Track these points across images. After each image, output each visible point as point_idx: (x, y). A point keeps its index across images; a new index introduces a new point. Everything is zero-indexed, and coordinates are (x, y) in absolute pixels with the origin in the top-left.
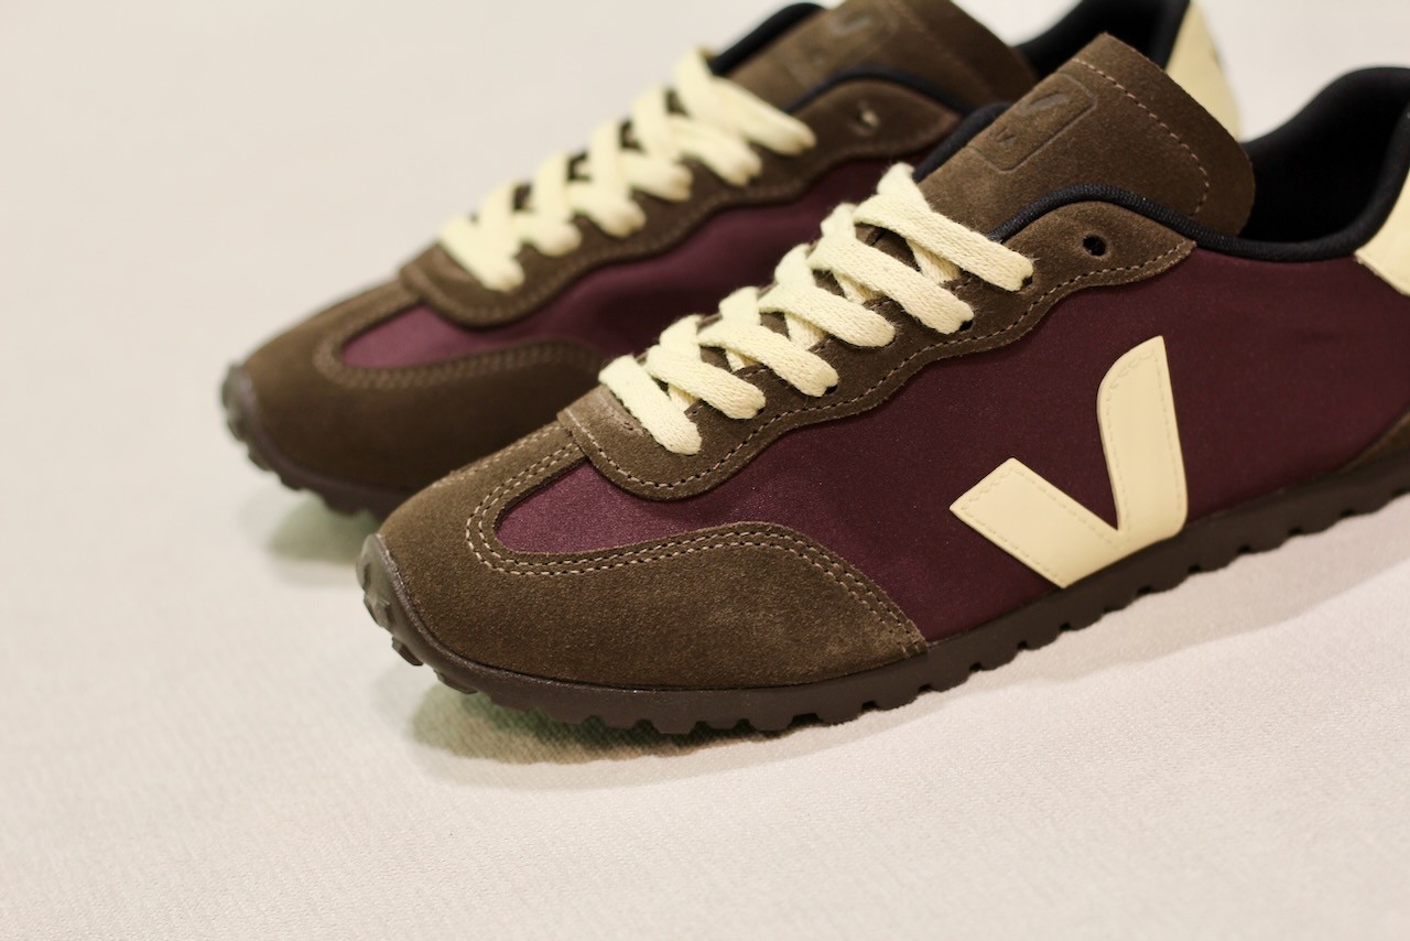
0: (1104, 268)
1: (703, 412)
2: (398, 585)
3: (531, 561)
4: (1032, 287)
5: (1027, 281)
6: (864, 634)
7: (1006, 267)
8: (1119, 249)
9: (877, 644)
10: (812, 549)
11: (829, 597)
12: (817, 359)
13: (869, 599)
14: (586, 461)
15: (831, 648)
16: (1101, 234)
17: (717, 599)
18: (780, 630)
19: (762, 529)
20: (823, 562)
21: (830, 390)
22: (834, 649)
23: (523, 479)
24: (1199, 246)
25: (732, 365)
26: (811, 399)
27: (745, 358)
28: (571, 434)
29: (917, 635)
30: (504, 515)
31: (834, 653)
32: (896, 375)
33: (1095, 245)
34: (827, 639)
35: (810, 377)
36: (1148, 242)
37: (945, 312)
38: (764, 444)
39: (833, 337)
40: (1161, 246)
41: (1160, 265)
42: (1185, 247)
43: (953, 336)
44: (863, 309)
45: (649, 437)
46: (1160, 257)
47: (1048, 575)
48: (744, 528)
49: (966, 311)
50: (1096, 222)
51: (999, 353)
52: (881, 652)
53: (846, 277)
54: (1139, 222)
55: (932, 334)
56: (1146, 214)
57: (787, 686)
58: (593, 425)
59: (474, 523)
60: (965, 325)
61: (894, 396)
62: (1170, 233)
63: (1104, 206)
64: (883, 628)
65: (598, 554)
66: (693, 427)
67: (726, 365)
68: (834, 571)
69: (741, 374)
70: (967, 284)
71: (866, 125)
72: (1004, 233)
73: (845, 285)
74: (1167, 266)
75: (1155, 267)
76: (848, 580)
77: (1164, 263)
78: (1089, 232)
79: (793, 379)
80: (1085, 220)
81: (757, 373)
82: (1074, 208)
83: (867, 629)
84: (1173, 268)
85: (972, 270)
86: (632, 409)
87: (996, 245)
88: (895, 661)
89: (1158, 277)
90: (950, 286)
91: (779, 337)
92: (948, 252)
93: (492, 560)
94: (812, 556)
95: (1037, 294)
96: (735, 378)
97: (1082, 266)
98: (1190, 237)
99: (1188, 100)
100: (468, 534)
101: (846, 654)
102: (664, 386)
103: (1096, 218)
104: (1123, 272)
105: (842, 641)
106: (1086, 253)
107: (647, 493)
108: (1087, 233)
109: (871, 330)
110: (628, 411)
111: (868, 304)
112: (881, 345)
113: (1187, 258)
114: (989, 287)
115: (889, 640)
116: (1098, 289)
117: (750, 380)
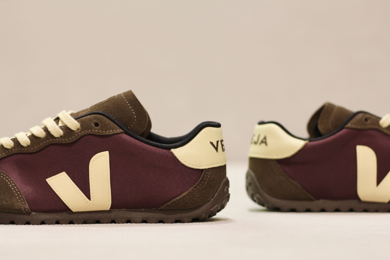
0: (96, 130)
5: (78, 129)
6: (13, 201)
9: (16, 205)
10: (9, 179)
11: (8, 190)
12: (27, 138)
13: (18, 194)
15: (4, 202)
16: (98, 122)
21: (28, 146)
24: (124, 132)
26: (23, 147)
29: (27, 207)
31: (4, 203)
32: (42, 145)
33: (96, 124)
34: (3, 199)
35: (23, 141)
36: (109, 127)
37: (57, 132)
39: (33, 134)
40: (112, 129)
41: (110, 132)
43: (57, 138)
46: (111, 131)
47: (70, 207)
49: (62, 133)
50: (98, 119)
51: (66, 144)
52: (17, 208)
55: (53, 136)
56: (112, 121)
60: (61, 136)
61: (41, 150)
63: (102, 116)
64: (19, 201)
68: (12, 185)
70: (64, 127)
74: (112, 133)
75: (109, 133)
76: (14, 188)
79: (20, 141)
80: (95, 118)
81: (15, 139)
82: (95, 115)
83: (14, 200)
84: (114, 135)
88: (21, 212)
89: (108, 135)
90: (61, 127)
94: (9, 181)
97: (91, 128)
98: (123, 130)
101: (7, 205)
103: (98, 118)
104: (100, 132)
105: (7, 201)
108: (95, 121)
109: (40, 133)
112: (41, 137)
114: (68, 128)
115: (19, 205)
116: (93, 134)
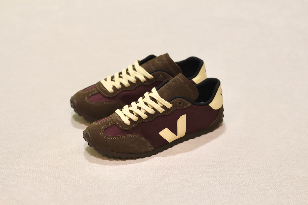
1: (130, 120)
2: (91, 138)
3: (108, 136)
4: (172, 108)
5: (171, 107)
6: (147, 148)
7: (169, 105)
8: (182, 104)
11: (144, 144)
12: (145, 115)
13: (148, 144)
14: (115, 124)
16: (181, 102)
17: (131, 143)
18: (138, 147)
19: (137, 135)
20: (143, 139)
21: (146, 118)
22: (144, 150)
23: (107, 126)
24: (192, 104)
25: (134, 114)
26: (144, 119)
27: (136, 113)
28: (113, 120)
29: (153, 149)
30: (105, 130)
32: (154, 117)
33: (180, 103)
35: (144, 117)
37: (161, 110)
38: (138, 124)
39: (147, 112)
40: (187, 104)
42: (190, 104)
44: (151, 109)
45: (123, 122)
47: (168, 141)
48: (135, 135)
49: (164, 110)
51: (167, 115)
53: (149, 104)
54: (185, 101)
55: (160, 113)
56: (186, 100)
57: (137, 154)
58: (116, 119)
59: (101, 131)
60: (163, 112)
61: (154, 120)
62: (189, 102)
63: (182, 99)
64: (150, 147)
65: (117, 136)
66: (129, 121)
67: (133, 114)
68: (145, 140)
69: (136, 115)
70: (164, 107)
71: (161, 77)
72: (169, 101)
73: (149, 105)
74: (188, 107)
76: (146, 142)
77: (188, 106)
78: (179, 102)
79: (142, 117)
81: (137, 115)
82: (178, 99)
84: (189, 107)
85: (165, 105)
86: (121, 118)
87: (168, 103)
88: (150, 151)
89: (187, 108)
90: (162, 107)
91: (140, 111)
92: (162, 103)
93: (103, 136)
95: (172, 109)
96: (135, 116)
97: (178, 106)
98: (191, 103)
100: (100, 132)
102: (125, 115)
103: (180, 100)
104: (183, 107)
106: (179, 104)
107: (123, 129)
109: (151, 111)
110: (120, 118)
111: (152, 108)
112: (153, 113)
113: (190, 106)
114: (167, 108)
115: (150, 149)
116: (179, 109)
117: (137, 116)
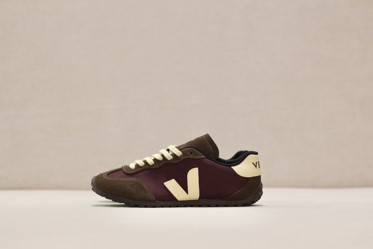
0: (191, 156)
1: (137, 165)
5: (181, 155)
8: (194, 154)
12: (153, 161)
13: (149, 191)
14: (121, 169)
16: (192, 152)
17: (129, 185)
18: (135, 191)
19: (138, 179)
21: (152, 164)
24: (206, 157)
26: (150, 165)
27: (144, 159)
30: (109, 173)
31: (141, 196)
34: (141, 194)
37: (169, 157)
38: (142, 169)
39: (155, 159)
40: (200, 155)
42: (204, 157)
43: (169, 160)
45: (129, 167)
46: (199, 157)
47: (177, 198)
48: (136, 178)
49: (172, 157)
51: (175, 164)
52: (148, 198)
55: (167, 160)
56: (200, 151)
57: (135, 200)
60: (171, 159)
61: (160, 167)
62: (203, 155)
63: (193, 148)
64: (149, 195)
66: (135, 166)
68: (145, 186)
70: (173, 155)
72: (180, 149)
76: (146, 188)
79: (148, 162)
81: (145, 161)
84: (201, 158)
88: (151, 201)
90: (171, 154)
93: (105, 177)
94: (143, 184)
95: (181, 157)
97: (188, 155)
99: (213, 141)
101: (143, 197)
103: (192, 150)
105: (143, 195)
106: (190, 154)
107: (126, 173)
108: (190, 151)
109: (159, 158)
112: (160, 160)
114: (176, 155)
116: (190, 159)
